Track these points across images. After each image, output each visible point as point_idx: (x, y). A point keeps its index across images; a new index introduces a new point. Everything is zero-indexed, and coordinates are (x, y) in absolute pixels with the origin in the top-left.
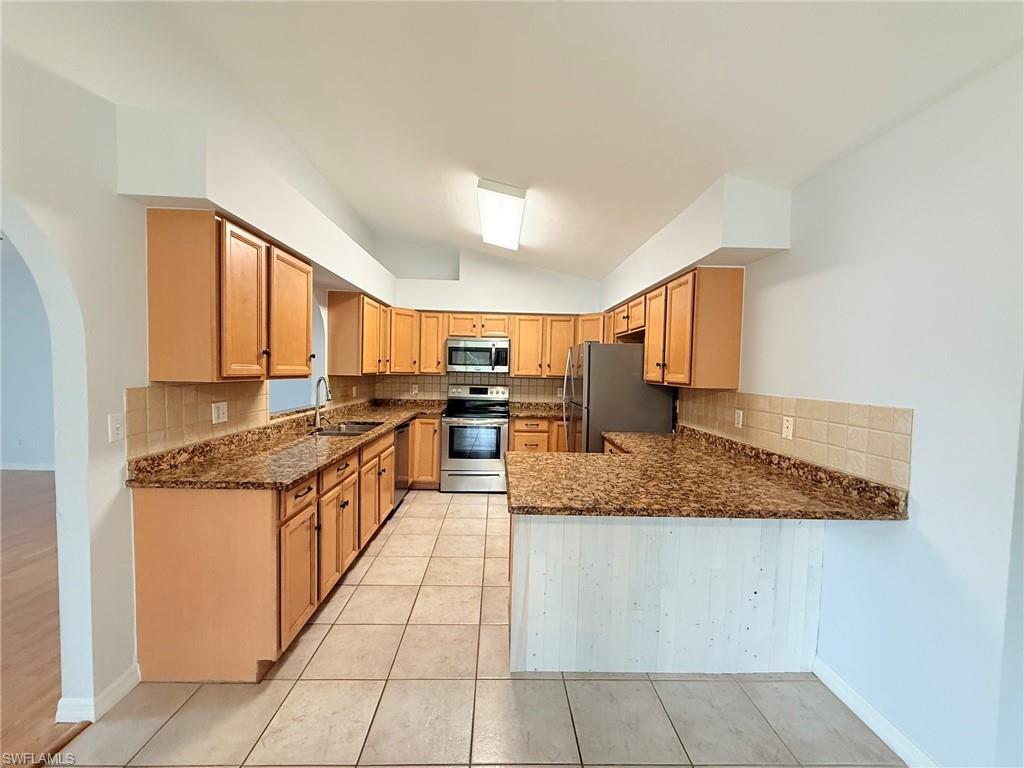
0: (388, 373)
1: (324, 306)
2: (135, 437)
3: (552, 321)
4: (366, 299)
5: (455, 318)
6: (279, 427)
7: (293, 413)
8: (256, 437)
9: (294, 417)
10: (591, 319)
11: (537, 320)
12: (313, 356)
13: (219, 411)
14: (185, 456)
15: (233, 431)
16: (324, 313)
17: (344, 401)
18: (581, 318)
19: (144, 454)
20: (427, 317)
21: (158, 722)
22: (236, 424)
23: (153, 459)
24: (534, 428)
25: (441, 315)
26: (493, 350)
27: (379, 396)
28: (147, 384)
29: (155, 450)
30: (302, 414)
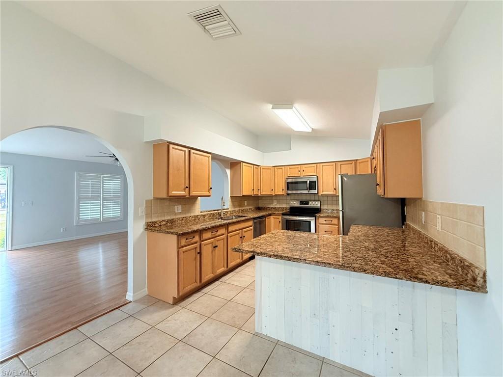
0: (260, 195)
1: (228, 168)
2: (148, 215)
3: (341, 165)
4: (244, 164)
5: (290, 168)
6: (204, 216)
7: (212, 211)
8: (193, 219)
9: (212, 212)
10: (364, 161)
11: (333, 165)
12: (211, 188)
13: (178, 209)
14: (164, 223)
15: (183, 216)
16: (228, 171)
17: (239, 207)
18: (358, 161)
19: (150, 221)
20: (277, 169)
21: (144, 307)
22: (185, 213)
23: (153, 222)
24: (330, 222)
25: (283, 167)
26: (308, 182)
27: (260, 205)
28: (152, 199)
29: (154, 220)
30: (216, 212)
